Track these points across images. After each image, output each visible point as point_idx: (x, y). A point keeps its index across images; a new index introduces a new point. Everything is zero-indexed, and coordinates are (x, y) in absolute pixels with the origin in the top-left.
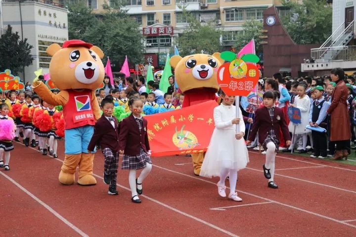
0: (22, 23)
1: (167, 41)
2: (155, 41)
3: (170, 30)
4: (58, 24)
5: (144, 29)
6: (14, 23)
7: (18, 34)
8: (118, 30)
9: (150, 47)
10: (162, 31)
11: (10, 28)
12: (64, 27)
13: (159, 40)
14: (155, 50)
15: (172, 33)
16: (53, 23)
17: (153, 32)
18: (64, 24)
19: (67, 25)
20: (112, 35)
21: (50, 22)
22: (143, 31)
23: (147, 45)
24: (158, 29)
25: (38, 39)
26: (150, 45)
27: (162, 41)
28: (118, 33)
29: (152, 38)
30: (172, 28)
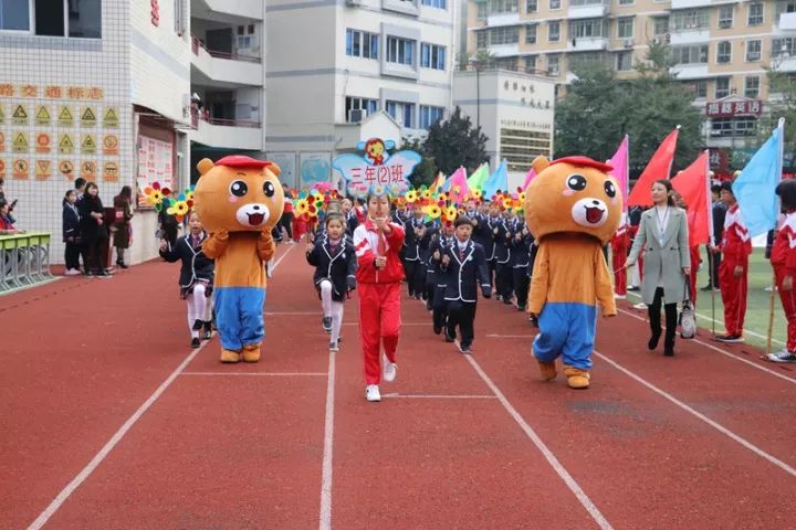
0: (478, 102)
1: (750, 125)
2: (727, 126)
3: (756, 106)
4: (536, 102)
5: (708, 104)
6: (467, 102)
7: (470, 120)
8: (651, 109)
9: (718, 136)
10: (740, 108)
11: (458, 111)
12: (547, 107)
13: (734, 124)
14: (725, 143)
15: (759, 113)
16: (528, 101)
17: (724, 111)
18: (548, 102)
19: (552, 104)
20: (641, 118)
21: (523, 100)
22: (707, 107)
23: (713, 133)
24: (734, 105)
25: (500, 126)
26: (718, 132)
27: (740, 126)
28: (652, 113)
29: (722, 121)
30: (760, 102)
